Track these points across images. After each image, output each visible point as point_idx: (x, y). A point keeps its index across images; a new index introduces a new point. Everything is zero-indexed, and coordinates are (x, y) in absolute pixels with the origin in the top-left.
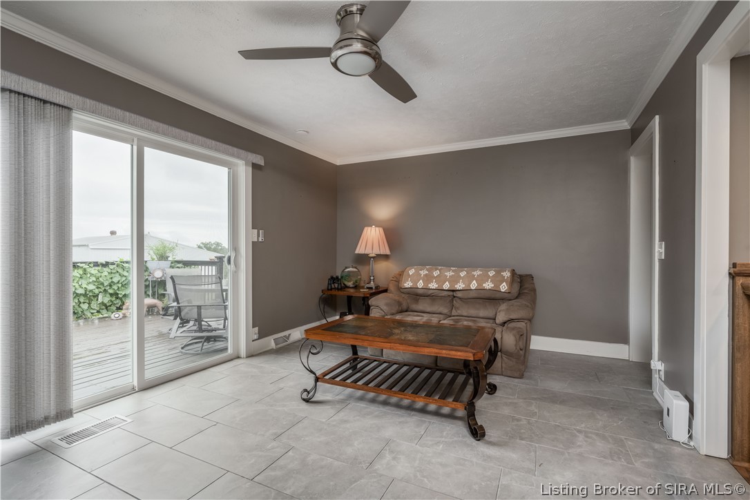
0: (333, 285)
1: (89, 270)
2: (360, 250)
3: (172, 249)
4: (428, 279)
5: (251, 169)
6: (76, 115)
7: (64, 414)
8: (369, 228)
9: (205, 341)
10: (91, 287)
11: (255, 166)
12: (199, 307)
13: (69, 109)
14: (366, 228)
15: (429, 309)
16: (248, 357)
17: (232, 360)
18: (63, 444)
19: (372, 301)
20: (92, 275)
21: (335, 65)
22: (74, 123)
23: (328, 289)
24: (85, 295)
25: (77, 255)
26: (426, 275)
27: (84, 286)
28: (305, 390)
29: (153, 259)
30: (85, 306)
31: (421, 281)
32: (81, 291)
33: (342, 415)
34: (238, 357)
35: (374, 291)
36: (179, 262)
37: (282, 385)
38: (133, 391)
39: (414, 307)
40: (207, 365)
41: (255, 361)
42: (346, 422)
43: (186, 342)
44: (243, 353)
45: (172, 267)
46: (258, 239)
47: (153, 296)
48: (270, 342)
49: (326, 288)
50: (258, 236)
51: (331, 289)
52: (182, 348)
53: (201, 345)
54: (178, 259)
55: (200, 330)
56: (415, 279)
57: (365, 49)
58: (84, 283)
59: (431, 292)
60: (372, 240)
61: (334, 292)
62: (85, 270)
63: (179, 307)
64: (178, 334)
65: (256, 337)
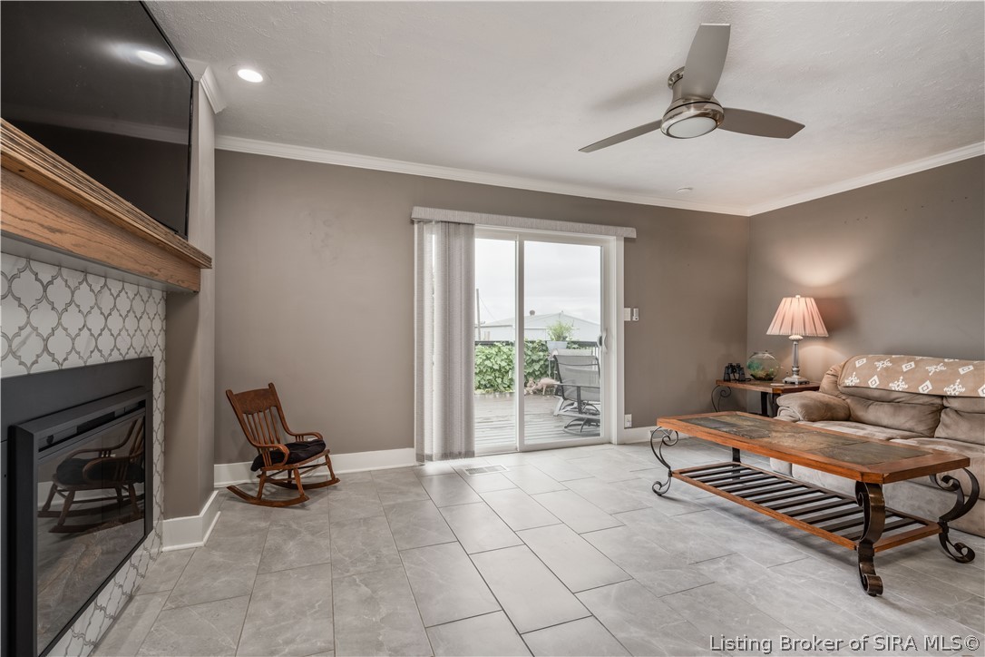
0: (732, 375)
1: (502, 348)
2: (773, 330)
3: (568, 329)
4: (890, 374)
5: (623, 243)
6: (477, 227)
7: (469, 454)
8: (789, 299)
9: (584, 424)
10: (504, 364)
11: (627, 240)
12: (579, 388)
13: (473, 225)
14: (784, 300)
15: (886, 421)
16: (619, 444)
17: (603, 444)
18: (467, 473)
19: (781, 401)
20: (504, 353)
21: (668, 134)
22: (476, 233)
23: (725, 380)
24: (499, 370)
25: (479, 335)
26: (887, 369)
27: (499, 362)
28: (660, 484)
29: (552, 340)
30: (499, 381)
31: (875, 377)
32: (496, 367)
33: (691, 517)
34: (610, 443)
35: (797, 387)
36: (574, 343)
37: (640, 475)
38: (515, 451)
39: (860, 413)
40: (578, 443)
41: (624, 449)
42: (693, 523)
43: (568, 421)
44: (614, 440)
45: (568, 347)
46: (632, 318)
47: (552, 376)
48: (645, 433)
49: (722, 378)
50: (632, 315)
51: (729, 380)
52: (566, 427)
53: (580, 427)
54: (574, 339)
55: (580, 412)
56: (865, 372)
57: (698, 112)
58: (498, 359)
59: (894, 396)
60: (793, 314)
61: (732, 385)
62: (500, 348)
63: (562, 386)
64: (562, 412)
65: (629, 424)
